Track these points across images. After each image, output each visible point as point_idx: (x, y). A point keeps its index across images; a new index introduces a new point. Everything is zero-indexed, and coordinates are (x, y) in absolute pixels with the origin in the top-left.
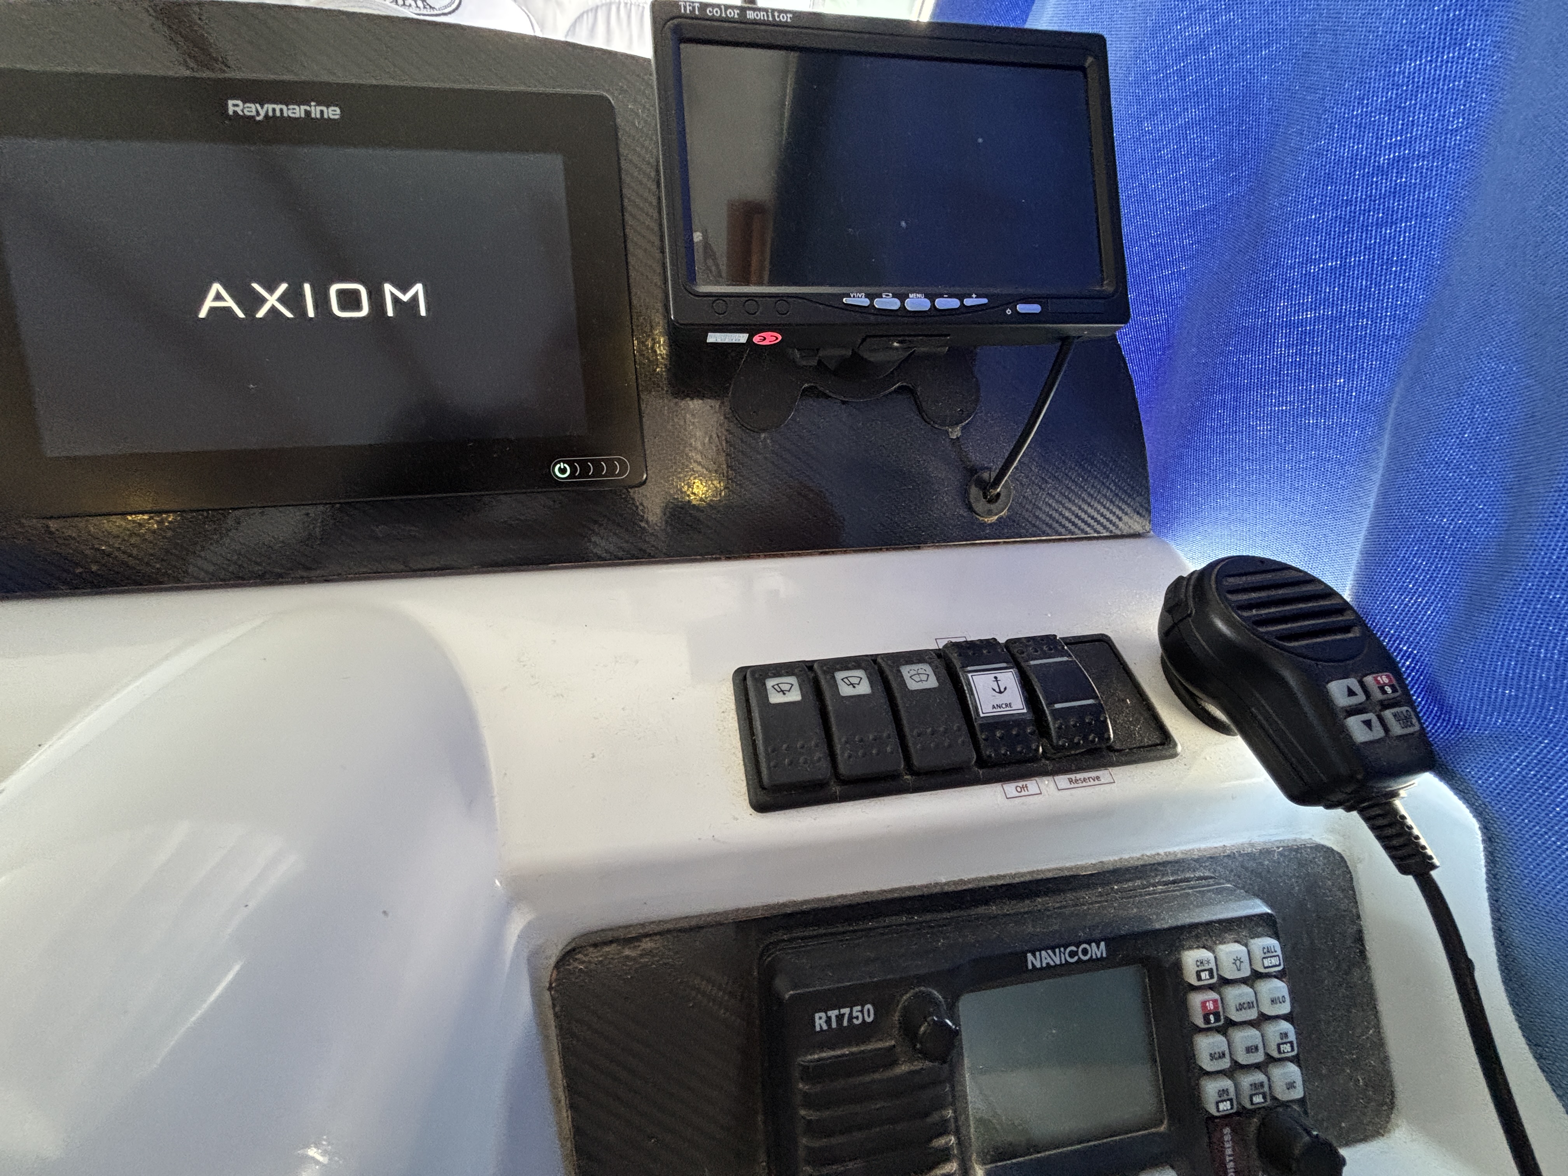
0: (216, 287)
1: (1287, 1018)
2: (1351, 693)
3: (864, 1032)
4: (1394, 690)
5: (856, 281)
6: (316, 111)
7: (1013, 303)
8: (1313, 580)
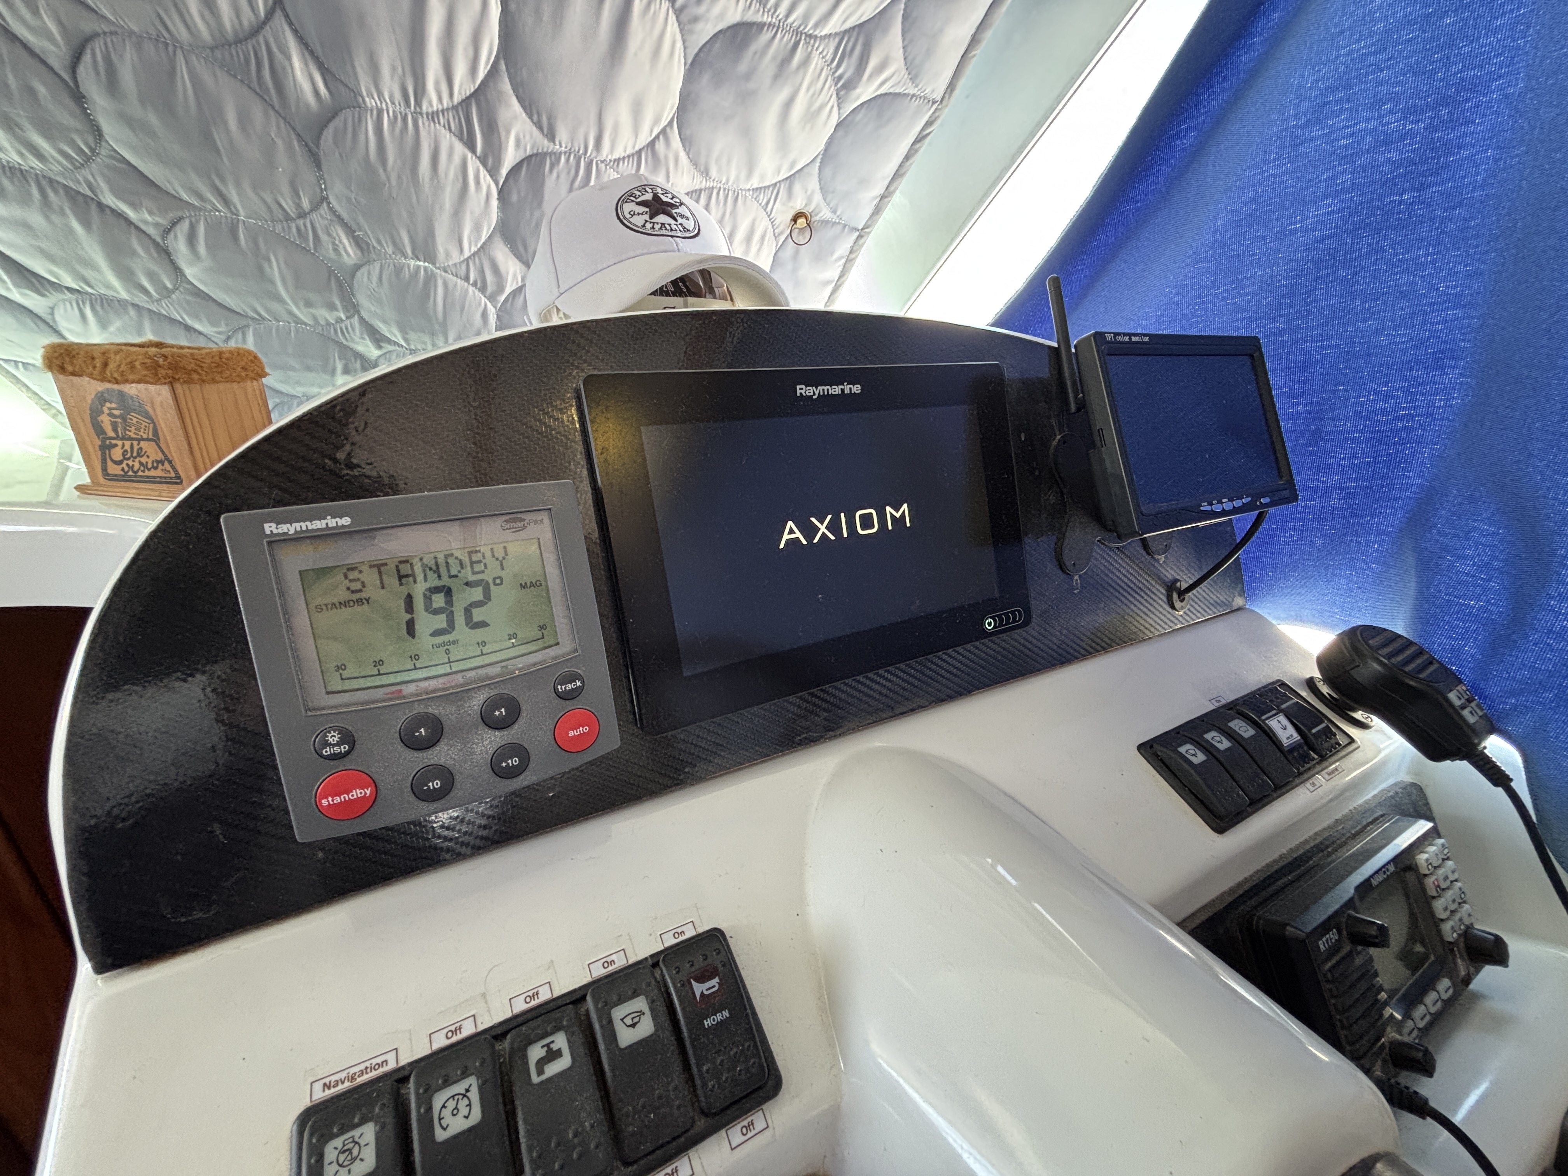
0: (790, 524)
2: (1459, 698)
3: (1337, 946)
6: (847, 388)
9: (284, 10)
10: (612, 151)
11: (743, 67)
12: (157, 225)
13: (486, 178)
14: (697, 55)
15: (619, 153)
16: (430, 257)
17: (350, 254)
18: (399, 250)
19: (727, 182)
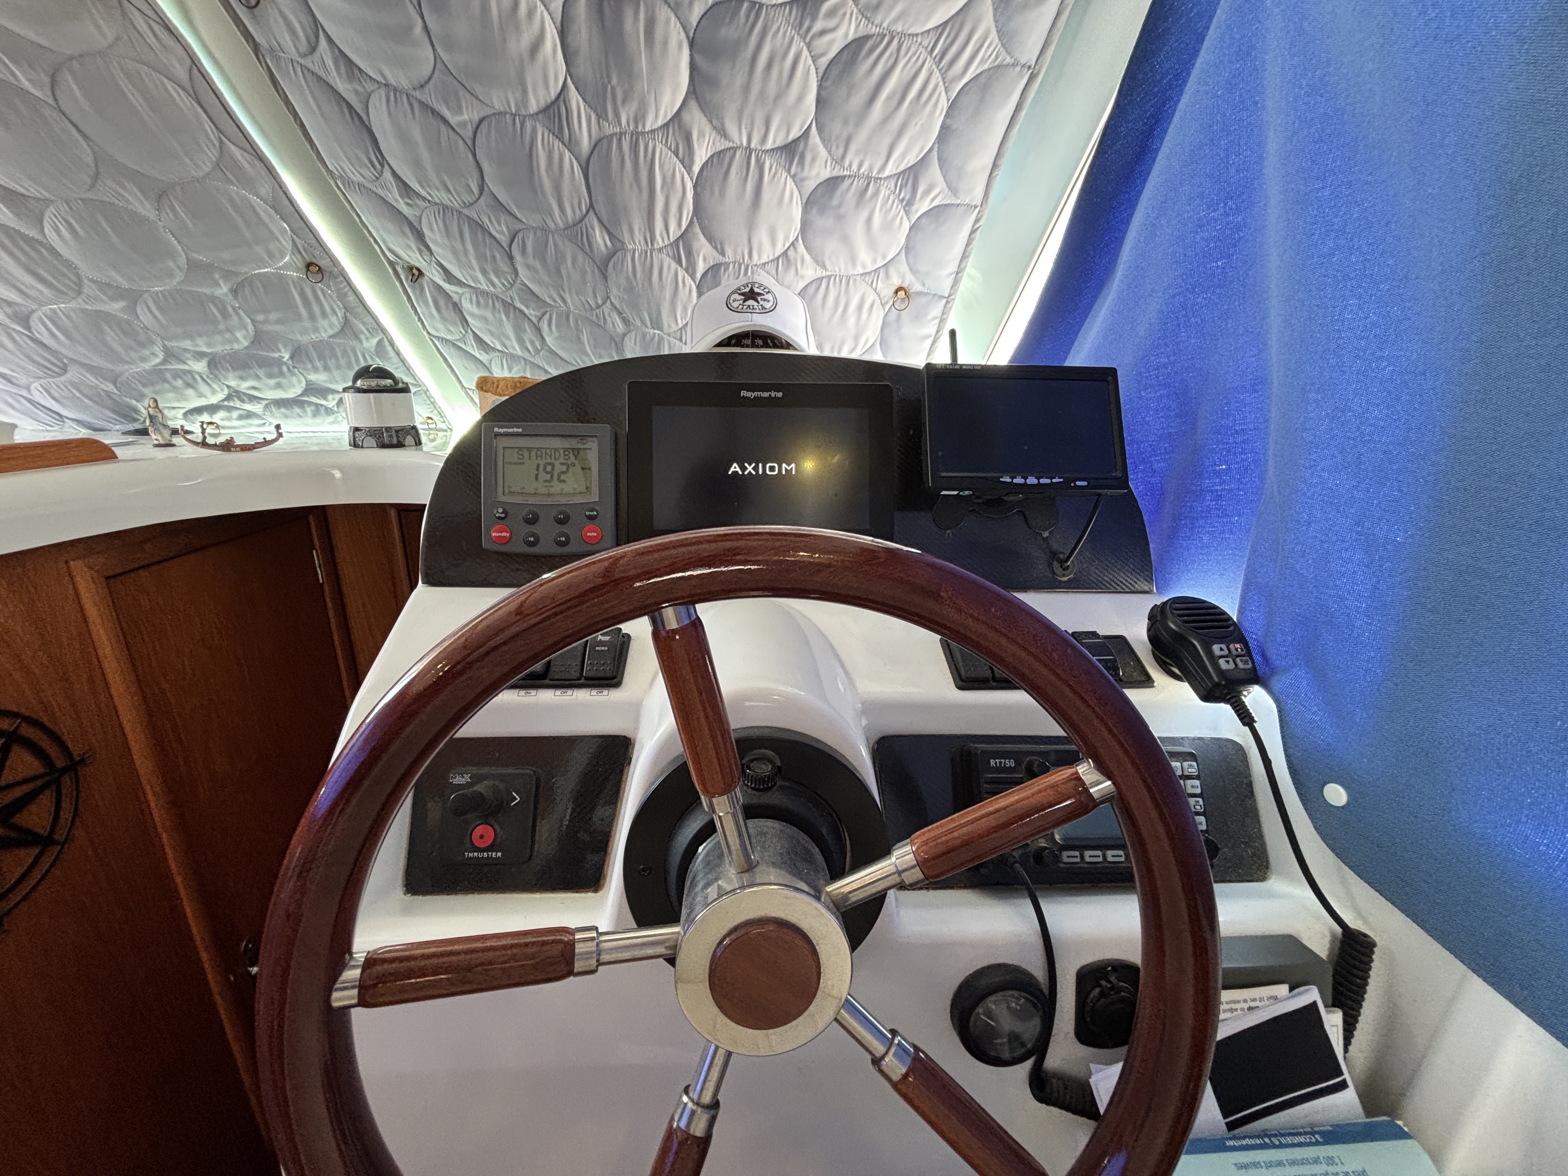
0: (735, 465)
1: (1200, 796)
2: (1221, 649)
3: (1010, 770)
4: (1242, 650)
5: (1005, 472)
6: (773, 394)
7: (1074, 481)
8: (1217, 608)
9: (594, 209)
10: (760, 257)
11: (835, 202)
12: (536, 316)
13: (689, 280)
14: (809, 198)
15: (764, 259)
16: (660, 328)
17: (620, 327)
18: (644, 323)
19: (840, 271)
